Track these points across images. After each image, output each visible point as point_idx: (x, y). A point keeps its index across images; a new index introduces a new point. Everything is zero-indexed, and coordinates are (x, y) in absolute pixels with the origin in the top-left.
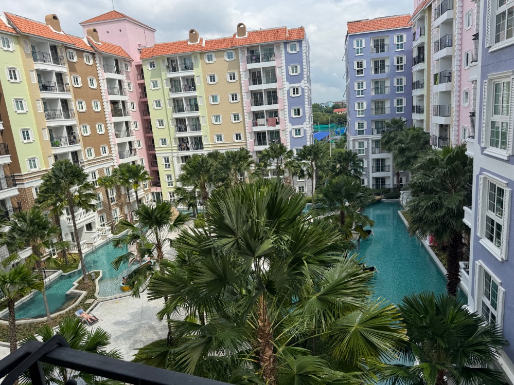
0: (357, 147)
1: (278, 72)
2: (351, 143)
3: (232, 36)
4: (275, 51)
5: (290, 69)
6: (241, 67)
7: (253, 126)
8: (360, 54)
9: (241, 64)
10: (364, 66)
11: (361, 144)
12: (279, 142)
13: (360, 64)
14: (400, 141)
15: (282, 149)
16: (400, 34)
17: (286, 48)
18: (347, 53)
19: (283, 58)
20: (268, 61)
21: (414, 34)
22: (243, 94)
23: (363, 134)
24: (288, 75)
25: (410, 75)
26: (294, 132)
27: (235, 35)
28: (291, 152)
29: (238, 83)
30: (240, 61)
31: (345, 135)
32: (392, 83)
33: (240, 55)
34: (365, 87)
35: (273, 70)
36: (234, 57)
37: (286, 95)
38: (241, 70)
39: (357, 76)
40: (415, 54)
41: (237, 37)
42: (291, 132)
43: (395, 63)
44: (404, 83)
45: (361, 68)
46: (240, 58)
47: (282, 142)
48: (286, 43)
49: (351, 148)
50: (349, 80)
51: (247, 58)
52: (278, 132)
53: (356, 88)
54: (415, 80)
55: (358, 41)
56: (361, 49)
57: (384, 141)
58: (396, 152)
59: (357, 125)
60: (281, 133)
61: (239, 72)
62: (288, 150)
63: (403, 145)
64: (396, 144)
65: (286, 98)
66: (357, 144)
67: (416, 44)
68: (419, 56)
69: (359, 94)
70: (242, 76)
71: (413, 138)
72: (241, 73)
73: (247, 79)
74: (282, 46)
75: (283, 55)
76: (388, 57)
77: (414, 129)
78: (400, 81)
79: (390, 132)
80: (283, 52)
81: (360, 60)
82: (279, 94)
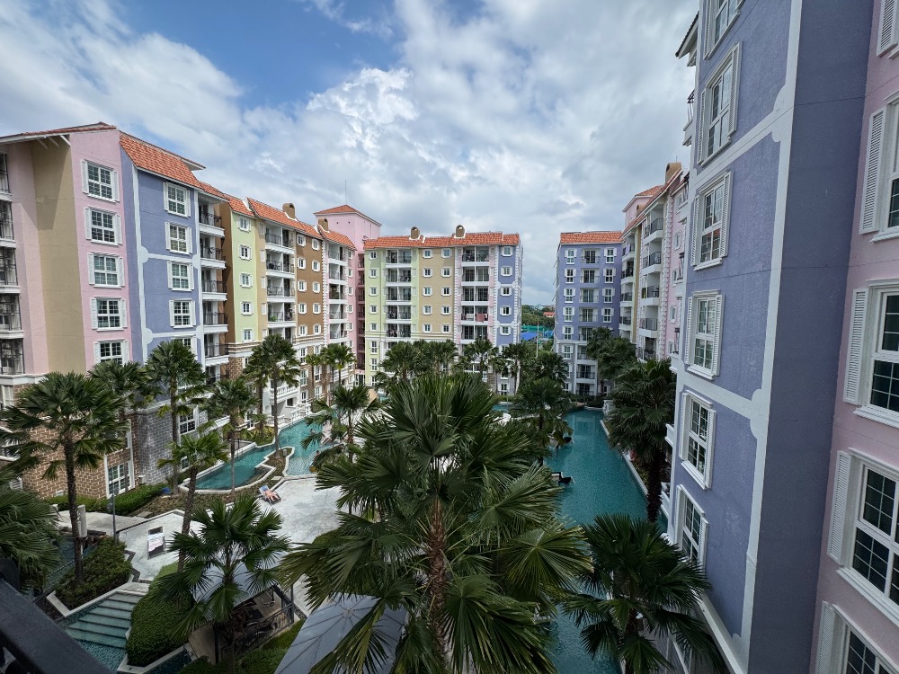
0: (563, 351)
1: (490, 272)
2: (557, 346)
3: (450, 235)
4: (490, 253)
5: (502, 270)
6: (456, 264)
7: (462, 319)
8: (571, 263)
9: (456, 261)
10: (574, 275)
11: (567, 349)
12: (486, 338)
13: (570, 273)
14: (605, 350)
15: (488, 345)
16: (610, 248)
17: (500, 251)
18: (558, 261)
19: (497, 260)
20: (482, 261)
21: (624, 250)
22: (455, 289)
23: (569, 338)
24: (500, 275)
25: (618, 287)
26: (501, 329)
27: (453, 235)
28: (497, 349)
29: (452, 278)
30: (456, 258)
31: (552, 337)
32: (600, 293)
33: (456, 253)
34: (574, 294)
35: (486, 269)
36: (451, 255)
37: (496, 294)
38: (456, 267)
39: (567, 283)
40: (624, 268)
41: (455, 237)
42: (498, 329)
43: (605, 274)
44: (613, 294)
46: (456, 256)
47: (489, 338)
48: (500, 247)
49: (557, 352)
50: (559, 286)
51: (463, 256)
52: (485, 328)
53: (565, 294)
54: (623, 292)
55: (569, 251)
56: (572, 259)
57: (590, 348)
58: (601, 360)
59: (564, 329)
60: (489, 329)
61: (454, 268)
62: (494, 346)
63: (608, 354)
64: (601, 352)
65: (496, 296)
66: (563, 348)
67: (625, 259)
68: (628, 270)
69: (567, 300)
70: (456, 272)
71: (618, 348)
72: (456, 269)
73: (461, 276)
74: (497, 249)
75: (497, 257)
76: (598, 269)
77: (620, 339)
78: (609, 292)
79: (597, 340)
80: (497, 254)
81: (570, 268)
82: (490, 292)
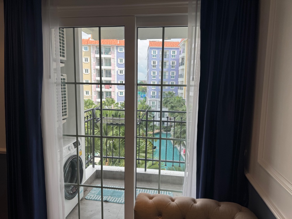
0: (151, 104)
1: (112, 61)
2: (149, 101)
4: (111, 50)
5: (119, 60)
6: (92, 55)
7: (97, 88)
8: (154, 58)
9: (92, 54)
10: (156, 64)
11: (153, 103)
12: (111, 98)
13: (154, 63)
14: (172, 103)
15: (113, 101)
16: (174, 50)
17: (117, 49)
18: (148, 56)
19: (116, 54)
20: (107, 54)
21: (180, 51)
22: (92, 70)
23: (154, 97)
24: (117, 63)
25: (177, 71)
26: (119, 93)
27: (89, 38)
28: (118, 103)
29: (89, 63)
30: (92, 52)
31: (146, 98)
32: (169, 73)
33: (91, 49)
34: (156, 74)
35: (110, 59)
36: (88, 50)
37: (116, 73)
38: (92, 57)
39: (153, 68)
40: (180, 61)
41: (90, 39)
42: (118, 93)
43: (171, 64)
44: (175, 75)
45: (155, 65)
46: (91, 50)
48: (117, 47)
49: (148, 104)
50: (149, 70)
51: (96, 51)
52: (110, 92)
53: (152, 74)
54: (180, 73)
55: (154, 51)
56: (155, 55)
57: (164, 102)
58: (170, 107)
59: (152, 93)
60: (112, 93)
61: (91, 58)
62: (116, 102)
63: (173, 105)
64: (170, 104)
65: (116, 75)
66: (151, 103)
67: (181, 56)
68: (182, 62)
69: (153, 78)
70: (92, 60)
71: (177, 101)
72: (92, 58)
73: (95, 62)
74: (115, 48)
75: (116, 53)
76: (168, 61)
77: (178, 97)
78: (173, 73)
79: (167, 98)
80: (116, 51)
81: (154, 61)
82: (112, 72)
